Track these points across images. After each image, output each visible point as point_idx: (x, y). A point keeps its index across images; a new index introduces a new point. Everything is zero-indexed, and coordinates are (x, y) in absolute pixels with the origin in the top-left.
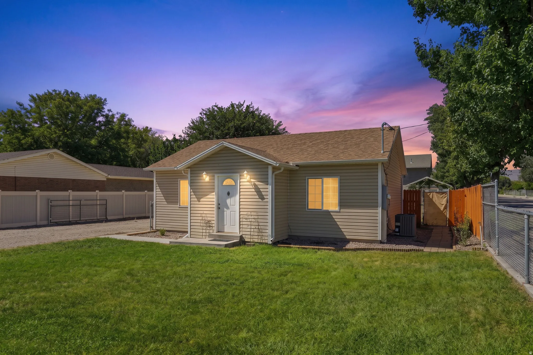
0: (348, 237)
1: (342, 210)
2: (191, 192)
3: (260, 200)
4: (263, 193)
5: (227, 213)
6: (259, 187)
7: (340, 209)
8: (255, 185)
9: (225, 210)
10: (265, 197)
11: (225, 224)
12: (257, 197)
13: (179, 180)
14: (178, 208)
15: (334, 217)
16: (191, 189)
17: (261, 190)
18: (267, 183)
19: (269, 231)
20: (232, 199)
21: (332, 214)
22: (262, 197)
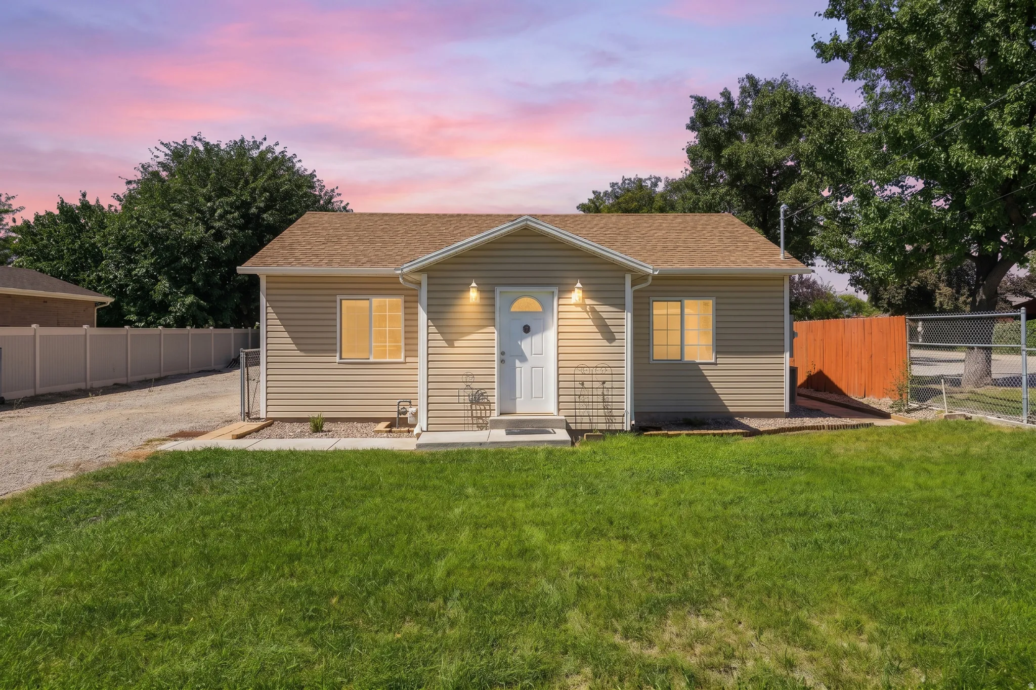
0: (731, 409)
1: (719, 360)
2: (428, 326)
3: (605, 343)
4: (613, 329)
5: (522, 371)
6: (604, 315)
7: (717, 358)
8: (594, 311)
9: (518, 363)
10: (617, 336)
11: (518, 395)
12: (599, 336)
13: (338, 298)
14: (336, 365)
15: (706, 373)
16: (428, 319)
17: (608, 322)
18: (622, 307)
19: (628, 406)
20: (536, 339)
21: (701, 367)
22: (609, 336)
